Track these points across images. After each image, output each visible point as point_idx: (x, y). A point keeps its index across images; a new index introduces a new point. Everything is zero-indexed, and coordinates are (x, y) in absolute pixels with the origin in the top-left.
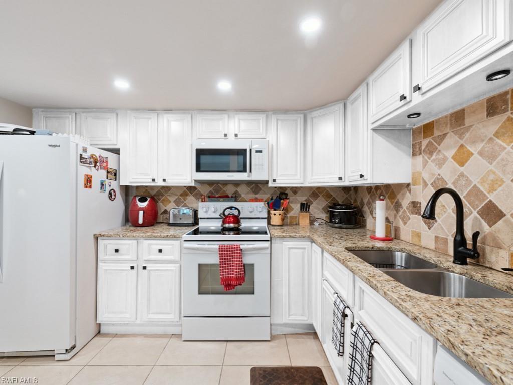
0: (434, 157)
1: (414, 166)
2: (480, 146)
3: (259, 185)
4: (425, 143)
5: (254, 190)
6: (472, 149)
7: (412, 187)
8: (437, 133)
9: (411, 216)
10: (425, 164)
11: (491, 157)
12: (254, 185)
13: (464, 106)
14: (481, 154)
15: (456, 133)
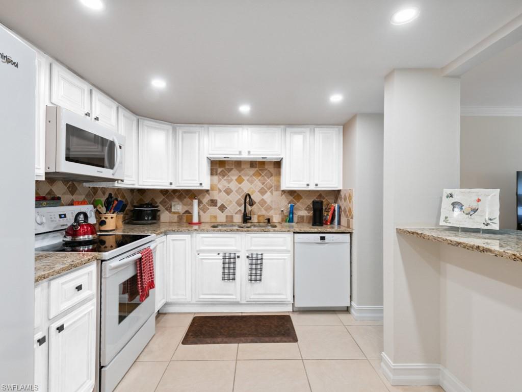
0: (225, 178)
1: (211, 180)
2: (248, 177)
3: (75, 183)
4: (219, 170)
5: (70, 189)
6: (244, 178)
7: (210, 192)
8: (227, 167)
9: (210, 208)
10: (220, 181)
11: (251, 182)
12: (70, 183)
13: (242, 160)
14: (248, 180)
15: (237, 170)
